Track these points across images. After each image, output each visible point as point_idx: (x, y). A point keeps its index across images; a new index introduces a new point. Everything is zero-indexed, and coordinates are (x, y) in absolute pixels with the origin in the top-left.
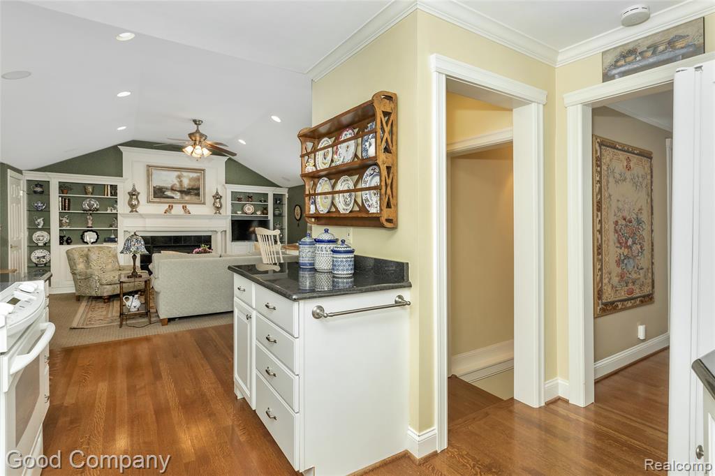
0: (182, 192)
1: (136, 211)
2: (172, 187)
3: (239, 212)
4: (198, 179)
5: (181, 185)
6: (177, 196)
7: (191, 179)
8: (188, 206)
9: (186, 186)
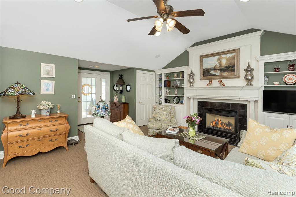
0: (221, 70)
1: (193, 86)
2: (214, 67)
3: (277, 83)
4: (234, 58)
5: (221, 65)
6: (218, 73)
7: (228, 59)
8: (222, 80)
9: (224, 65)
